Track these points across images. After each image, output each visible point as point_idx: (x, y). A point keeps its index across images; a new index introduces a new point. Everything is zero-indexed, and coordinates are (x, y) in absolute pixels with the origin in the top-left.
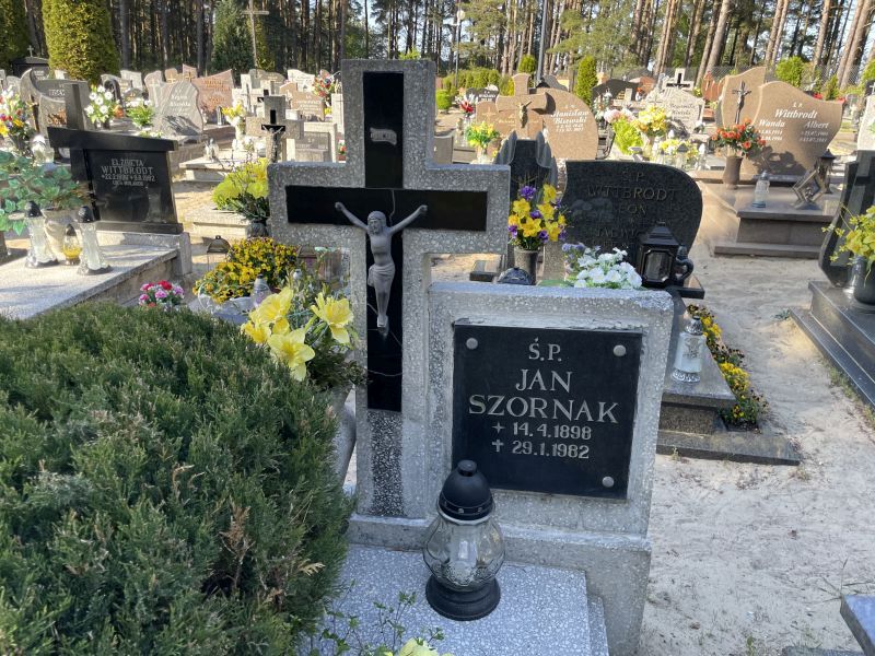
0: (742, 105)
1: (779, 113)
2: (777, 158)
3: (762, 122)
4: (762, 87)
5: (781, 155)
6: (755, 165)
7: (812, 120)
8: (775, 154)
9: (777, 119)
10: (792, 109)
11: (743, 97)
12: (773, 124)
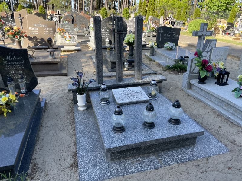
0: (22, 22)
1: (35, 25)
2: (39, 40)
3: (30, 28)
4: (26, 16)
5: (40, 39)
6: (32, 42)
7: (46, 27)
8: (38, 39)
9: (35, 27)
10: (39, 24)
11: (21, 20)
12: (34, 29)
